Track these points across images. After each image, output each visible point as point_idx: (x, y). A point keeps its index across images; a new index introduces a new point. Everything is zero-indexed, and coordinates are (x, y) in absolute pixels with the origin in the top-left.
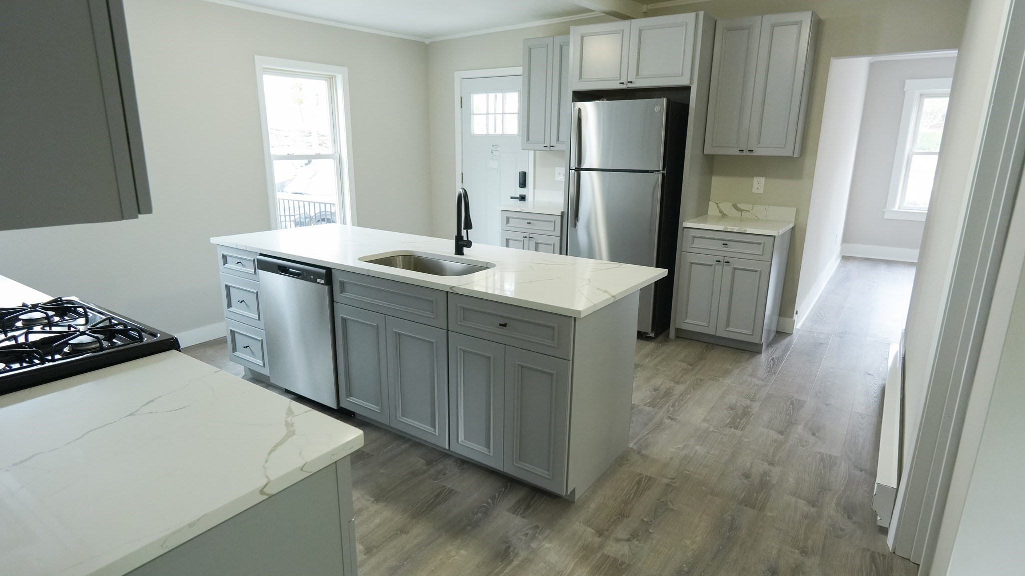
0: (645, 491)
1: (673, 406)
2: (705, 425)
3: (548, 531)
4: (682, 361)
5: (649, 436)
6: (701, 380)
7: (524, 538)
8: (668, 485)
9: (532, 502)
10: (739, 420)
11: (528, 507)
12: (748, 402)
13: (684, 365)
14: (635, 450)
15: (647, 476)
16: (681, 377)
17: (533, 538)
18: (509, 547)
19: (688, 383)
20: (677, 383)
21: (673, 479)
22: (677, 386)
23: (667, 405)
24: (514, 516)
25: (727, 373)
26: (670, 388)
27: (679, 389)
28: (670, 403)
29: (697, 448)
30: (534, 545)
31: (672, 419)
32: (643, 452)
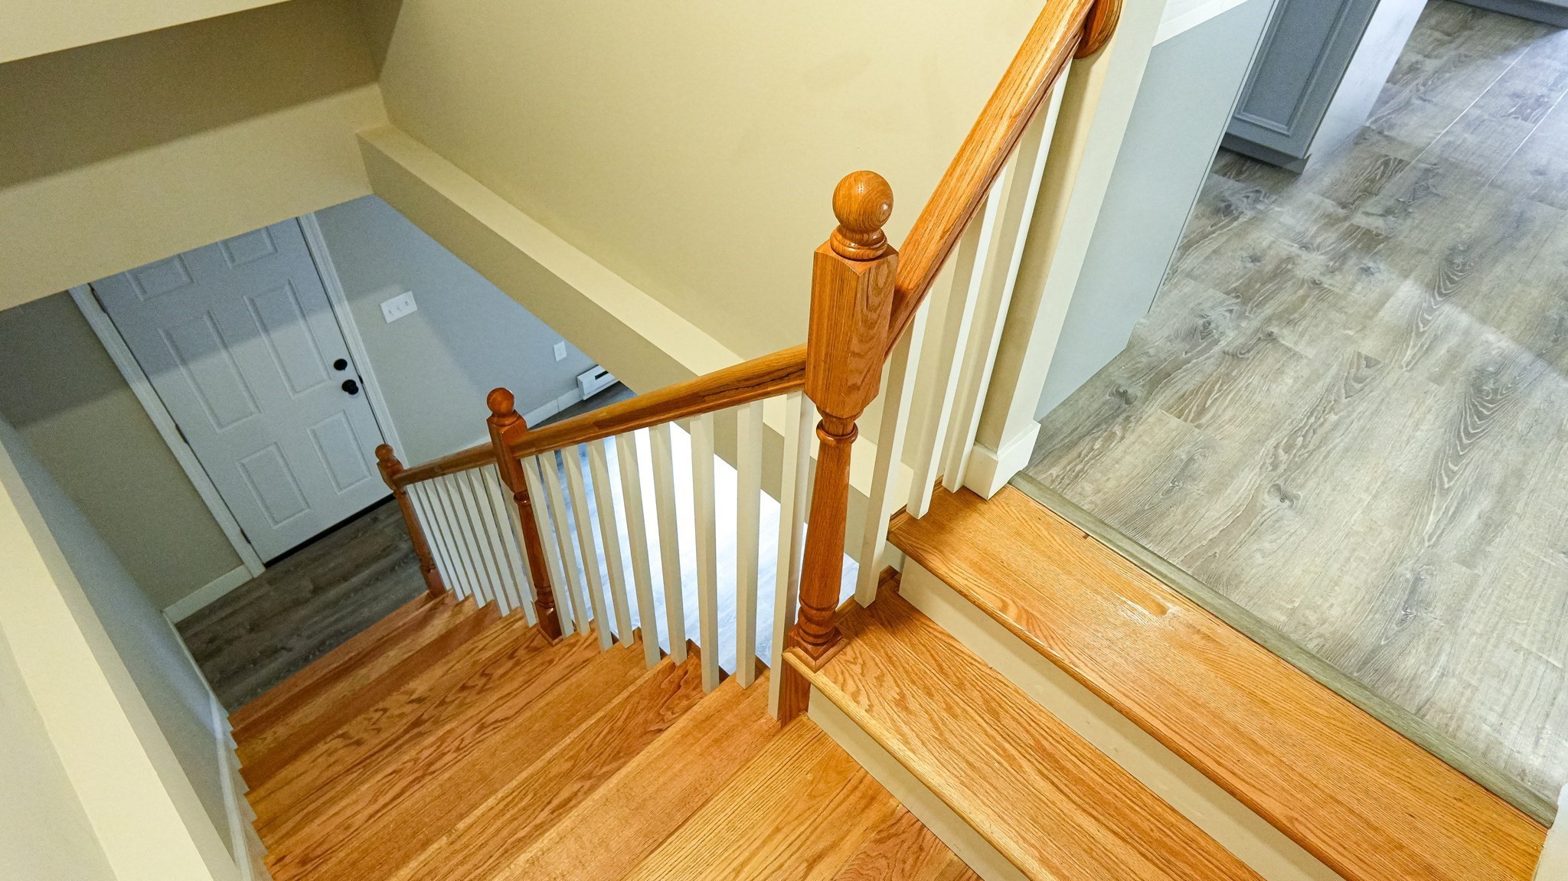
0: (1396, 172)
1: (1424, 85)
2: (1478, 112)
3: (1274, 197)
4: (1434, 28)
5: (1393, 116)
6: (1466, 56)
7: (1245, 200)
8: (1427, 170)
9: (1245, 168)
10: (1529, 111)
11: (1240, 173)
12: (1545, 91)
13: (1437, 35)
14: (1373, 130)
15: (1395, 159)
16: (1433, 50)
17: (1257, 201)
18: (1230, 206)
19: (1445, 58)
20: (1427, 56)
21: (1435, 165)
22: (1428, 61)
23: (1415, 83)
24: (1225, 178)
25: (1507, 50)
26: (1417, 62)
27: (1430, 65)
28: (1421, 80)
29: (1466, 135)
30: (1260, 207)
31: (1425, 100)
32: (1386, 133)
